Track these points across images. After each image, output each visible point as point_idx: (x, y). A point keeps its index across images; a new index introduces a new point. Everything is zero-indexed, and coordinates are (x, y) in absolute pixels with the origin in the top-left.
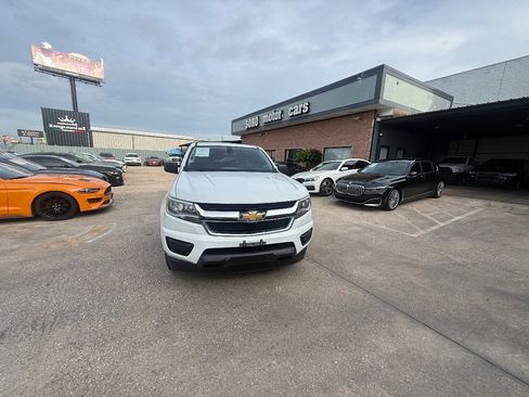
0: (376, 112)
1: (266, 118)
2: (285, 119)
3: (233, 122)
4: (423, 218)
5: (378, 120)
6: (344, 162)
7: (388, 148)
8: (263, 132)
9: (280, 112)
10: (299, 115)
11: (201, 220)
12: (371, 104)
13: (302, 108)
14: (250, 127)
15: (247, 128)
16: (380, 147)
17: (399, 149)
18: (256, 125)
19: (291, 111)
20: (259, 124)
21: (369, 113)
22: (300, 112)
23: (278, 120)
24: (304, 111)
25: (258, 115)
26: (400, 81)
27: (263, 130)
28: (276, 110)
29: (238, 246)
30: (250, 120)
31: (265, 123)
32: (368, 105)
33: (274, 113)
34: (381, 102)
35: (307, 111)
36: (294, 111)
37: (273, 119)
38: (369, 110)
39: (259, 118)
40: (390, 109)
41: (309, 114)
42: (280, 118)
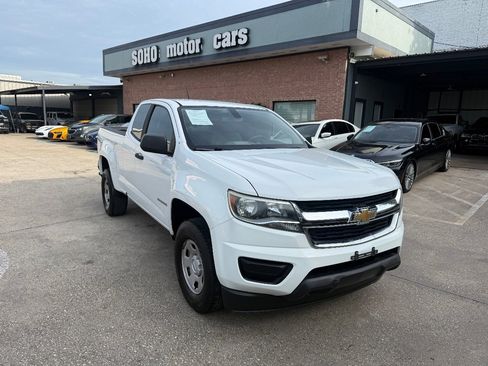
0: (349, 51)
1: (171, 49)
2: (206, 53)
3: (106, 52)
4: (449, 199)
5: (353, 61)
6: (323, 123)
7: (364, 102)
8: (165, 73)
9: (198, 41)
10: (231, 47)
11: (304, 227)
12: (346, 38)
13: (237, 38)
14: (140, 63)
15: (135, 64)
16: (354, 101)
17: (376, 103)
18: (154, 60)
19: (218, 40)
20: (158, 59)
21: (341, 50)
22: (234, 43)
23: (195, 53)
24: (240, 42)
25: (157, 44)
26: (380, 9)
27: (166, 69)
28: (190, 36)
29: (349, 260)
30: (141, 51)
31: (170, 58)
32: (341, 39)
33: (186, 42)
34: (359, 36)
35: (245, 41)
36: (224, 41)
37: (186, 53)
38: (339, 47)
39: (158, 48)
40: (369, 46)
41: (249, 47)
42: (198, 51)
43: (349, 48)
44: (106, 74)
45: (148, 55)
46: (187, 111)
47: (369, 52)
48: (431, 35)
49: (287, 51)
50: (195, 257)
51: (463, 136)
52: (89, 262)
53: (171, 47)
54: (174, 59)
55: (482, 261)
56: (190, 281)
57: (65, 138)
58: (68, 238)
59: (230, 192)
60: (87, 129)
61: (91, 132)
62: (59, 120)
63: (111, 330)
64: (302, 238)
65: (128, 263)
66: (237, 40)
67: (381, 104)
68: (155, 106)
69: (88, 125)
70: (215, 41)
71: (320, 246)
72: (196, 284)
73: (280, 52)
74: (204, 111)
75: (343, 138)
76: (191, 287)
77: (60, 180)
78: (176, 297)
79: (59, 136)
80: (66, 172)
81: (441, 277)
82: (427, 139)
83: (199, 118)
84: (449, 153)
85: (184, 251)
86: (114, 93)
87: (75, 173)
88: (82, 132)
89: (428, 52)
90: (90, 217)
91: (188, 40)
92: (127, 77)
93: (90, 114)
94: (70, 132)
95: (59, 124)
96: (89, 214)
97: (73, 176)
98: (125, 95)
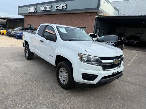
1: (41, 8)
2: (53, 10)
3: (19, 7)
5: (97, 16)
7: (99, 29)
8: (39, 15)
9: (50, 6)
10: (61, 9)
11: (101, 64)
12: (96, 10)
13: (63, 6)
14: (31, 12)
15: (29, 12)
16: (97, 28)
17: (103, 29)
18: (35, 11)
19: (57, 7)
20: (37, 11)
21: (94, 13)
22: (62, 8)
23: (49, 10)
24: (64, 8)
25: (37, 6)
26: (106, 2)
27: (39, 14)
28: (48, 5)
29: (112, 74)
30: (31, 8)
31: (41, 11)
32: (94, 10)
33: (46, 6)
34: (100, 9)
35: (65, 8)
36: (59, 7)
37: (46, 10)
38: (93, 12)
39: (37, 8)
40: (102, 12)
41: (66, 10)
42: (50, 9)
43: (96, 12)
44: (19, 14)
45: (33, 9)
46: (59, 28)
47: (102, 14)
48: (118, 11)
49: (78, 12)
50: (64, 73)
51: (126, 40)
52: (25, 74)
53: (41, 7)
54: (42, 11)
55: (138, 75)
56: (62, 80)
57: (5, 34)
58: (16, 66)
59: (79, 54)
60: (13, 32)
61: (15, 33)
62: (2, 28)
63: (39, 95)
64: (101, 68)
65: (38, 74)
66: (63, 7)
67: (104, 30)
68: (47, 26)
69: (13, 30)
70: (56, 7)
71: (105, 70)
72: (64, 81)
73: (76, 12)
74: (64, 28)
75: (95, 39)
76: (62, 82)
77: (7, 47)
78: (56, 85)
79: (3, 33)
80: (9, 45)
81: (128, 79)
82: (119, 41)
83: (63, 31)
84: (124, 45)
85: (60, 71)
86: (22, 21)
87: (12, 46)
88: (11, 33)
89: (117, 16)
90: (21, 60)
91: (47, 6)
92: (26, 16)
93: (13, 27)
94: (7, 32)
95: (2, 29)
96: (20, 59)
97: (11, 46)
98: (25, 22)
